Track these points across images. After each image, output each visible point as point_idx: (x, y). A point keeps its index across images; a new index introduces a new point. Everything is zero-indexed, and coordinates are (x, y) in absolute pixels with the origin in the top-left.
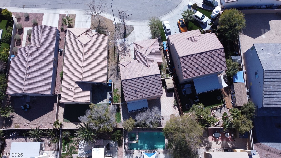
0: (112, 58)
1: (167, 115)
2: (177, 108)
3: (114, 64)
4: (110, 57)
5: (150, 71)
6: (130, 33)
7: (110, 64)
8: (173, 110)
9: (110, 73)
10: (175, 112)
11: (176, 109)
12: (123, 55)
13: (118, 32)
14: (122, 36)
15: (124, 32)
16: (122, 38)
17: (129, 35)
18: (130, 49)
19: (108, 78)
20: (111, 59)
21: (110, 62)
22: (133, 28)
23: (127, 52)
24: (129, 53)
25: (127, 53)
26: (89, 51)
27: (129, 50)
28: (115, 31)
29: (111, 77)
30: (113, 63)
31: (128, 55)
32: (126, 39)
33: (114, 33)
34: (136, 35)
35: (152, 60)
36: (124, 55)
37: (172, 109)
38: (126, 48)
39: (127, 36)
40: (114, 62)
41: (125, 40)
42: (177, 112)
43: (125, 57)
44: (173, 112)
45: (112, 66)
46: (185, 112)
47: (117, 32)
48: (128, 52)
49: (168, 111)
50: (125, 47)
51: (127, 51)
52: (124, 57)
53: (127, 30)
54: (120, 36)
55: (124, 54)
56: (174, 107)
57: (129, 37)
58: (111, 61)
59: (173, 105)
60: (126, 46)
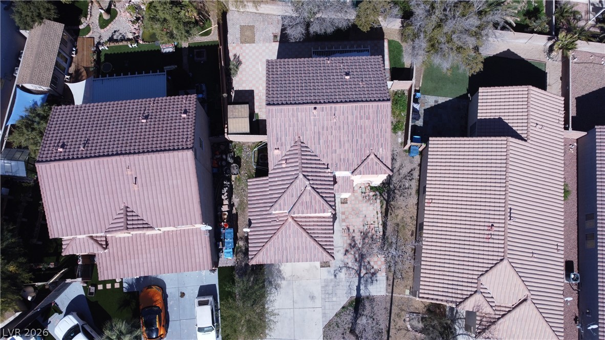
0: (404, 229)
1: (261, 45)
2: (232, 58)
3: (398, 208)
4: (412, 235)
5: (298, 121)
6: (336, 315)
7: (410, 210)
8: (244, 54)
9: (414, 181)
10: (237, 48)
11: (235, 55)
12: (370, 234)
13: (377, 324)
14: (367, 304)
15: (358, 321)
16: (368, 298)
17: (343, 308)
18: (345, 254)
19: (419, 168)
20: (409, 228)
21: (411, 218)
22: (324, 332)
23: (355, 244)
24: (349, 242)
25: (354, 241)
26: (485, 236)
27: (347, 251)
28: (388, 332)
29: (412, 170)
30: (400, 213)
31: (354, 235)
32: (354, 294)
33: (392, 324)
34: (318, 303)
35: (284, 166)
36: (365, 235)
37: (244, 57)
38: (356, 260)
39: (350, 304)
40: (399, 217)
41: (358, 289)
42: (234, 48)
43: (362, 227)
44: (244, 48)
45: (404, 204)
46: (211, 45)
47: (383, 326)
48: (353, 245)
49: (257, 54)
50: (361, 265)
51: (354, 247)
52: (366, 227)
53: (347, 326)
54: (373, 308)
55: (364, 239)
56: (239, 61)
57: (344, 301)
58: (409, 220)
59: (241, 68)
60: (356, 268)
